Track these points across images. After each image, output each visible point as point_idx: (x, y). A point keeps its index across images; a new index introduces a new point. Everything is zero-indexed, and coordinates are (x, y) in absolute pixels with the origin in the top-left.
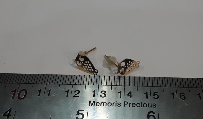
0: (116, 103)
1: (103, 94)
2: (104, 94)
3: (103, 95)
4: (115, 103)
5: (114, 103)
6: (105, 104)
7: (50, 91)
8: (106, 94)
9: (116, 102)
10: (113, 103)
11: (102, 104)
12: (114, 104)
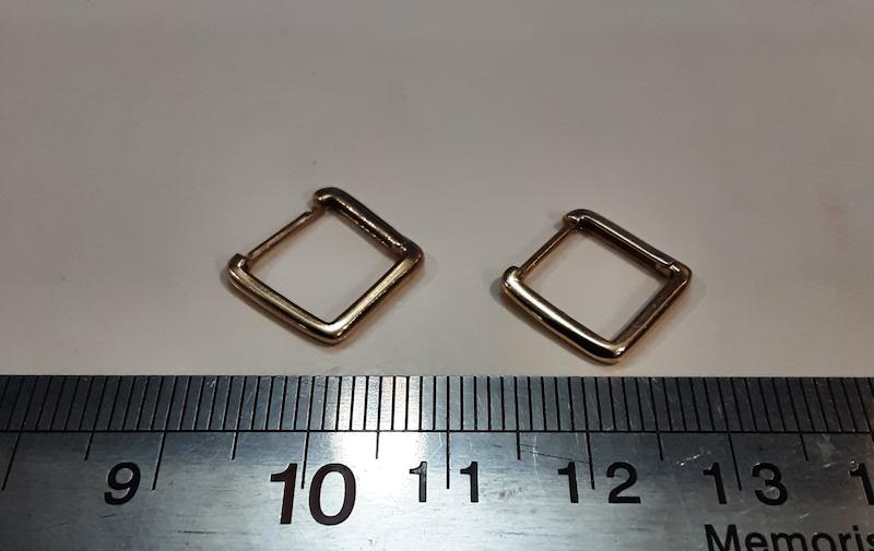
0: (858, 537)
1: (769, 483)
2: (776, 483)
3: (773, 492)
4: (853, 537)
5: (848, 536)
6: (796, 543)
7: (472, 471)
8: (782, 482)
9: (856, 528)
10: (844, 538)
11: (782, 542)
12: (849, 542)
